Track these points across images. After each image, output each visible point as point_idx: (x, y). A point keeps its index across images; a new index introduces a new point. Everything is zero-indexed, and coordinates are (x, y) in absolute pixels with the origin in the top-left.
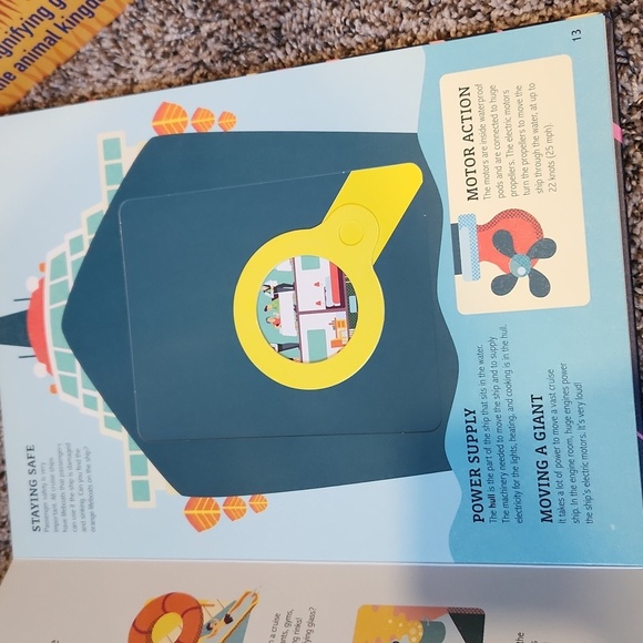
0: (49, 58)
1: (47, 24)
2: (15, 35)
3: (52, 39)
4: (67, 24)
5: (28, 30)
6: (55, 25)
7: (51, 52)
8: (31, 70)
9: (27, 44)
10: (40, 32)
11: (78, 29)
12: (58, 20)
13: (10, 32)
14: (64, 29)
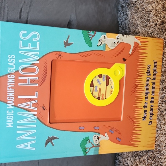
0: (156, 88)
1: (150, 81)
2: (147, 88)
3: (154, 83)
4: (154, 78)
5: (148, 85)
6: (152, 80)
8: (155, 94)
10: (151, 84)
12: (152, 78)
13: (146, 88)
14: (154, 79)
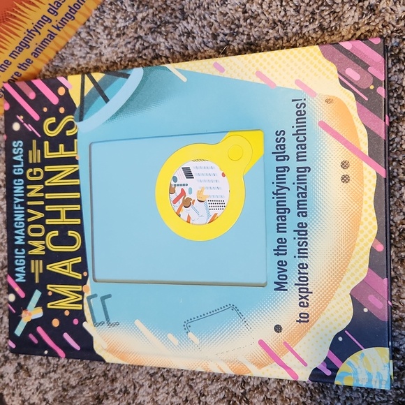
0: (51, 48)
1: (48, 26)
2: (30, 34)
3: (52, 36)
4: (60, 25)
5: (37, 31)
6: (53, 26)
7: (52, 44)
8: (41, 56)
9: (38, 39)
10: (44, 32)
11: (66, 28)
12: (54, 23)
13: (27, 33)
14: (58, 28)
